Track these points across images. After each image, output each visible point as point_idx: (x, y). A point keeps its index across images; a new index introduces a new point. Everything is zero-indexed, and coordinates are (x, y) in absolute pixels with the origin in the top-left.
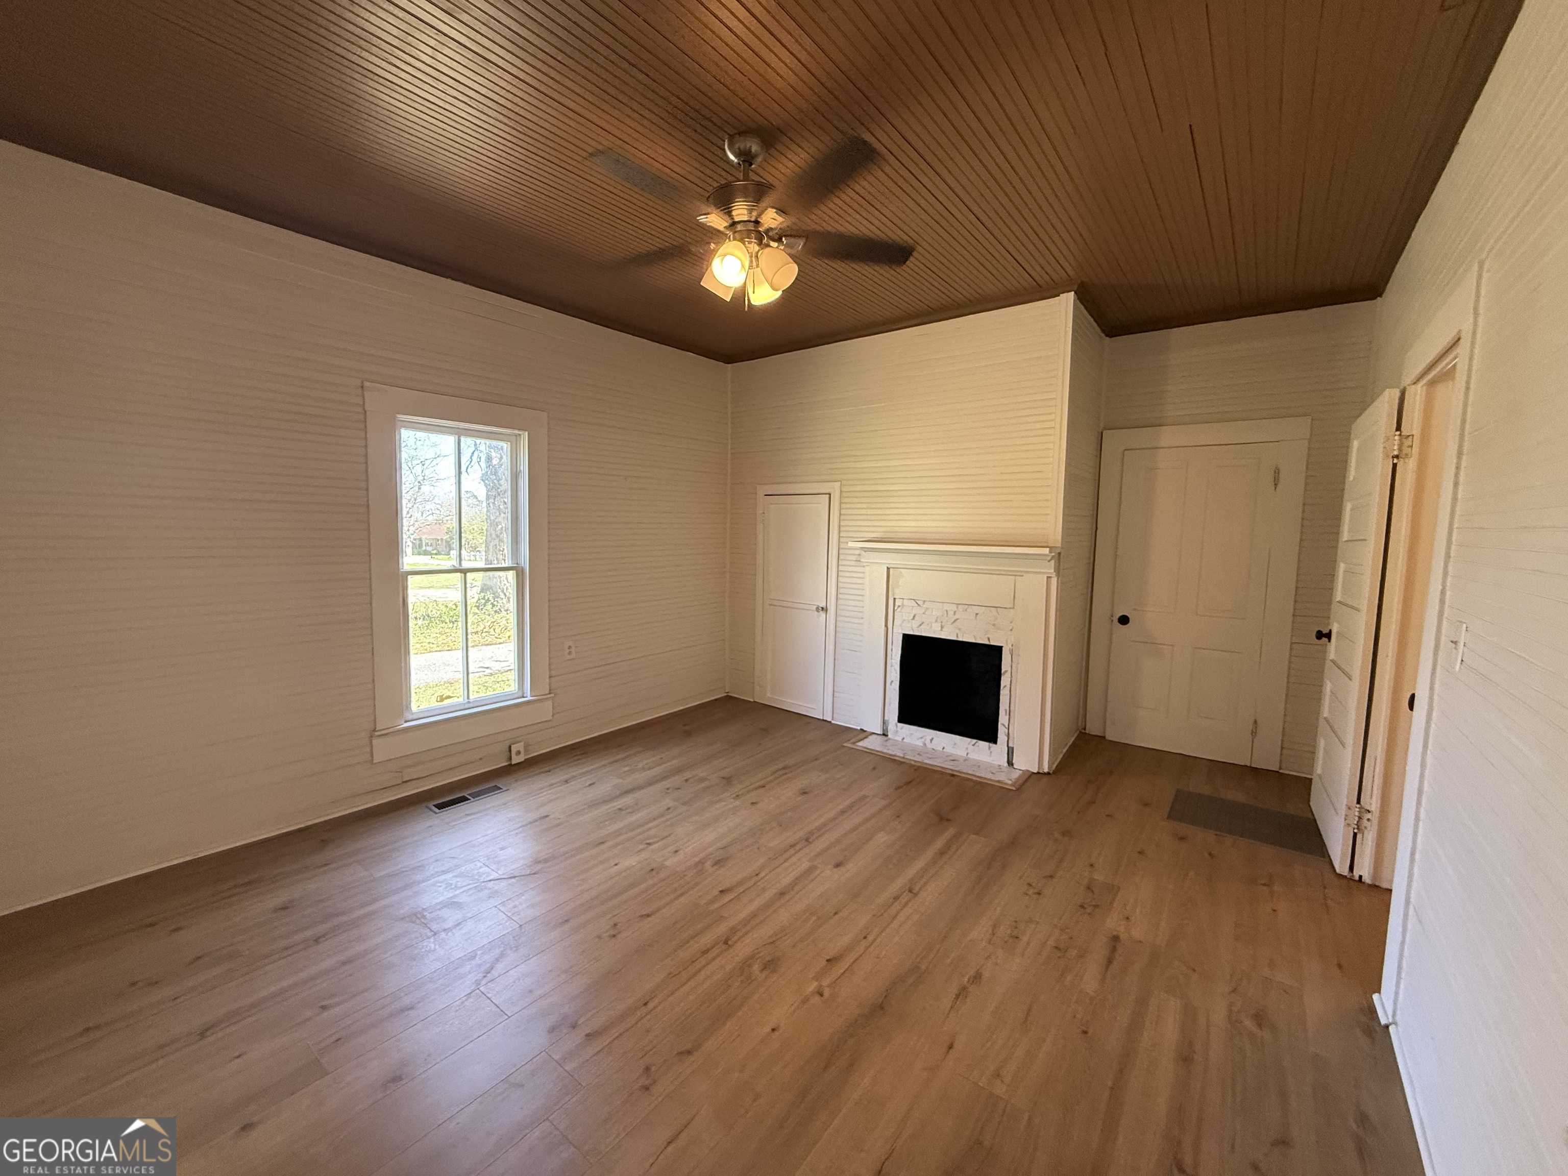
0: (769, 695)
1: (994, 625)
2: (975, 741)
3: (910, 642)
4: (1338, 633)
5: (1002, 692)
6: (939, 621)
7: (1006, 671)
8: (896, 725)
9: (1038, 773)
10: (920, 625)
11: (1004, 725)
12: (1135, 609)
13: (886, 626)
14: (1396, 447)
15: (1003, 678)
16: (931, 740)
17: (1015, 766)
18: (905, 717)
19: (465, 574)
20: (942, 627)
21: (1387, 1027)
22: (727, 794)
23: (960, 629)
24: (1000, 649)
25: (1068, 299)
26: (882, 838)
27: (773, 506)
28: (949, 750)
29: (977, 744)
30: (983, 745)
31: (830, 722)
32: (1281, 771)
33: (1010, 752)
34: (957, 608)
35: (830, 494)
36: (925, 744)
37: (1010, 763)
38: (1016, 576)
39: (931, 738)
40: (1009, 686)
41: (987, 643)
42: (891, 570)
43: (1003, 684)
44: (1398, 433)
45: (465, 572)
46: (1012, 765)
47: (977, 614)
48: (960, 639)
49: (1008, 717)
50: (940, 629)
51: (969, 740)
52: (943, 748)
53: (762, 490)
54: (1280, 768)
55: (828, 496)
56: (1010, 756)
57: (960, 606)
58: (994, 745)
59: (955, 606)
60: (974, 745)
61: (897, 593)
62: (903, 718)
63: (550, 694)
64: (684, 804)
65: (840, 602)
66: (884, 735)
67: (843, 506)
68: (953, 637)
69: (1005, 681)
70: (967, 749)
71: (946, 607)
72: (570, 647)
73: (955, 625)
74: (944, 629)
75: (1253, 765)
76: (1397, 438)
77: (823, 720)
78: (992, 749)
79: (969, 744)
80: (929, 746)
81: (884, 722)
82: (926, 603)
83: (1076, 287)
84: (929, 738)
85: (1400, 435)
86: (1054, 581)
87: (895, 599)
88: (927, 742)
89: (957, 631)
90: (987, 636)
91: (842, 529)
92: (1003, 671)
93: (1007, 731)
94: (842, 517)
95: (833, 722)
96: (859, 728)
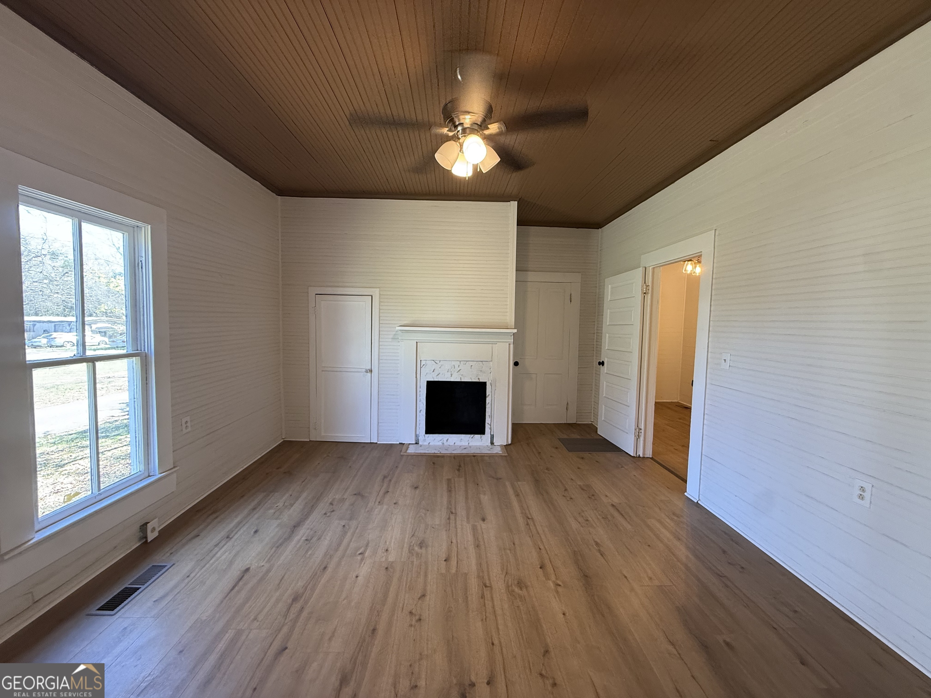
0: (323, 434)
1: (481, 371)
2: (473, 435)
3: (431, 385)
4: (608, 362)
5: (487, 406)
6: (449, 371)
7: (489, 395)
8: (425, 436)
9: (506, 445)
10: (438, 375)
11: (488, 424)
12: (520, 358)
13: (416, 377)
14: (645, 290)
15: (487, 399)
16: (447, 440)
17: (495, 444)
18: (430, 430)
19: (93, 362)
20: (451, 375)
21: (697, 502)
22: (370, 504)
23: (462, 375)
24: (484, 384)
25: (514, 205)
26: (485, 499)
27: (323, 302)
28: (458, 443)
29: (474, 437)
30: (477, 436)
31: (377, 443)
32: (577, 423)
33: (492, 437)
34: (460, 363)
35: (372, 296)
36: (443, 444)
37: (492, 443)
38: (492, 344)
39: (447, 439)
40: (490, 403)
41: (478, 381)
42: (418, 343)
43: (487, 402)
44: (645, 284)
45: (93, 360)
46: (493, 444)
47: (471, 366)
48: (463, 380)
49: (490, 419)
50: (450, 376)
51: (469, 435)
52: (455, 443)
53: (313, 291)
54: (576, 422)
55: (371, 297)
56: (492, 438)
57: (462, 362)
58: (484, 436)
59: (459, 362)
60: (472, 438)
61: (421, 356)
62: (428, 432)
63: (174, 467)
64: (351, 519)
65: (381, 365)
66: (416, 443)
67: (382, 304)
68: (459, 380)
69: (488, 400)
70: (468, 440)
71: (453, 363)
72: (186, 422)
73: (458, 373)
74: (452, 376)
75: (568, 423)
76: (645, 286)
77: (371, 443)
78: (482, 438)
79: (469, 438)
80: (446, 444)
81: (417, 436)
82: (441, 362)
83: (518, 200)
84: (445, 440)
85: (646, 285)
86: (512, 346)
87: (421, 361)
88: (444, 442)
89: (461, 376)
90: (478, 377)
91: (381, 318)
92: (487, 395)
93: (490, 427)
94: (381, 311)
95: (378, 443)
96: (398, 443)
